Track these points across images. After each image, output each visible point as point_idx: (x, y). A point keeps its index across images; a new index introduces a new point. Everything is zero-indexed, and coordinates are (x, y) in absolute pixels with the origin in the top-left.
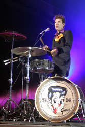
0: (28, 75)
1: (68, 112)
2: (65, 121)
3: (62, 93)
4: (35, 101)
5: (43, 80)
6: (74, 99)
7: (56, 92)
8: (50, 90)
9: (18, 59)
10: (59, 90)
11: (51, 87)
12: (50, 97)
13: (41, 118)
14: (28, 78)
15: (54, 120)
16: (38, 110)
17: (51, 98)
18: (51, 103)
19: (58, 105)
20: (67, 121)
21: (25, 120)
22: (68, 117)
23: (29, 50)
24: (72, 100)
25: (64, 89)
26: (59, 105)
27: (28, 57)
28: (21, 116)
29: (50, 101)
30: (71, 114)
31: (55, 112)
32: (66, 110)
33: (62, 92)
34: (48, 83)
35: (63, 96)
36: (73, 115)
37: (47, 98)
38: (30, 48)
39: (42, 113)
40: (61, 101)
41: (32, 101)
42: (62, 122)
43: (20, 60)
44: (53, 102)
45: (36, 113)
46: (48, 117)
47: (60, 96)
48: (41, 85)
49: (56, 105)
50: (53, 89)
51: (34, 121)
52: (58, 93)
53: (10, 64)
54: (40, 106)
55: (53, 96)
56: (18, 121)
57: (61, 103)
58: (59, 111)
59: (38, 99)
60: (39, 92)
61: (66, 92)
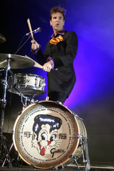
0: (5, 96)
1: (61, 154)
2: (56, 167)
3: (55, 126)
4: (14, 136)
5: (27, 105)
6: (71, 136)
7: (45, 123)
8: (37, 121)
10: (50, 120)
11: (38, 116)
12: (36, 130)
14: (4, 100)
15: (41, 165)
16: (17, 149)
17: (37, 133)
18: (37, 139)
19: (47, 143)
22: (61, 161)
23: (8, 59)
24: (68, 136)
25: (58, 120)
26: (49, 143)
27: (7, 68)
29: (36, 137)
30: (66, 157)
31: (42, 153)
32: (59, 151)
33: (54, 124)
34: (34, 110)
35: (56, 130)
36: (69, 159)
37: (32, 133)
38: (10, 56)
39: (22, 154)
40: (52, 138)
42: (51, 169)
44: (40, 138)
46: (31, 161)
47: (51, 131)
48: (23, 112)
49: (44, 143)
50: (42, 119)
51: (11, 166)
52: (47, 125)
54: (21, 143)
55: (40, 129)
57: (51, 140)
58: (48, 152)
59: (18, 132)
60: (20, 122)
61: (60, 124)
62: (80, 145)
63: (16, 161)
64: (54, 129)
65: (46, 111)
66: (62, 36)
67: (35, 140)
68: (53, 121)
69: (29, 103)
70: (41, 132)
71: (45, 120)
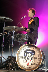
0: (13, 42)
1: (35, 65)
2: (33, 70)
3: (32, 54)
4: (16, 58)
5: (22, 46)
6: (39, 58)
7: (29, 53)
9: (7, 33)
10: (30, 52)
11: (26, 50)
12: (25, 56)
14: (13, 44)
15: (27, 69)
16: (18, 63)
17: (26, 57)
18: (26, 59)
19: (29, 61)
20: (35, 70)
21: (10, 69)
22: (35, 68)
24: (38, 58)
25: (34, 52)
26: (30, 61)
27: (13, 32)
28: (8, 66)
29: (25, 58)
30: (37, 66)
31: (28, 65)
33: (32, 53)
34: (24, 48)
35: (33, 56)
37: (24, 57)
38: (14, 27)
39: (20, 65)
40: (31, 58)
41: (15, 58)
42: (31, 71)
43: (8, 33)
44: (27, 59)
45: (17, 65)
46: (24, 68)
47: (31, 56)
49: (28, 61)
50: (27, 51)
51: (15, 70)
52: (30, 54)
54: (19, 61)
56: (6, 69)
57: (31, 59)
58: (30, 64)
59: (18, 57)
60: (19, 53)
61: (35, 53)
62: (42, 62)
63: (17, 68)
64: (32, 55)
65: (29, 48)
67: (25, 59)
68: (32, 52)
69: (22, 45)
70: (27, 56)
71: (29, 52)
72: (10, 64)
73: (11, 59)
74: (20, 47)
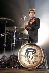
0: (14, 42)
1: (36, 63)
2: (35, 68)
4: (18, 57)
5: (23, 45)
6: (40, 56)
8: (27, 51)
10: (32, 50)
13: (22, 66)
14: (14, 44)
15: (29, 67)
16: (20, 62)
17: (27, 55)
18: (27, 58)
20: (36, 68)
21: (12, 67)
22: (37, 66)
23: (15, 28)
24: (39, 56)
25: (35, 50)
26: (32, 59)
27: (14, 32)
28: (11, 65)
30: (38, 64)
31: (29, 63)
32: (36, 62)
34: (26, 47)
35: (34, 54)
36: (40, 65)
37: (25, 55)
38: (15, 27)
39: (22, 63)
42: (33, 69)
43: (10, 34)
44: (28, 57)
45: (19, 63)
46: (25, 66)
47: (32, 54)
48: (21, 48)
49: (30, 59)
50: (28, 50)
51: (18, 68)
52: (31, 52)
53: (4, 36)
54: (21, 59)
55: (28, 54)
56: (9, 68)
58: (31, 62)
59: (20, 55)
60: (20, 52)
61: (36, 52)
62: (43, 59)
63: (20, 66)
65: (30, 47)
66: (34, 19)
68: (33, 51)
69: (23, 44)
71: (30, 50)
72: (13, 63)
73: (13, 57)
74: (22, 47)
